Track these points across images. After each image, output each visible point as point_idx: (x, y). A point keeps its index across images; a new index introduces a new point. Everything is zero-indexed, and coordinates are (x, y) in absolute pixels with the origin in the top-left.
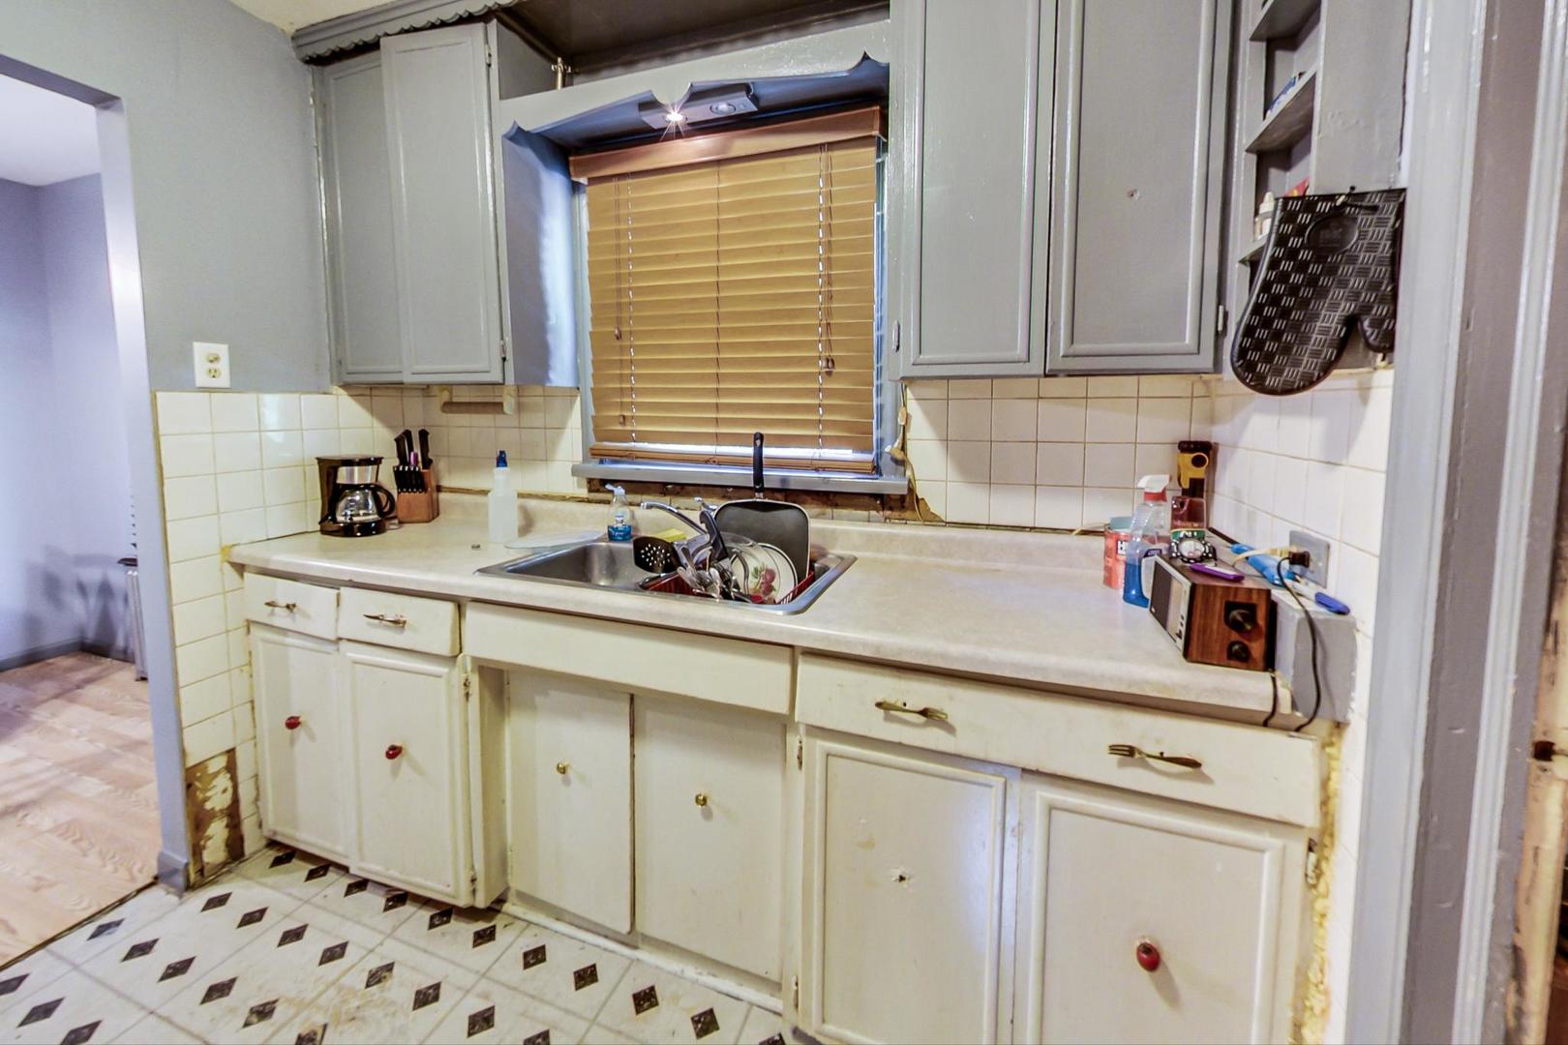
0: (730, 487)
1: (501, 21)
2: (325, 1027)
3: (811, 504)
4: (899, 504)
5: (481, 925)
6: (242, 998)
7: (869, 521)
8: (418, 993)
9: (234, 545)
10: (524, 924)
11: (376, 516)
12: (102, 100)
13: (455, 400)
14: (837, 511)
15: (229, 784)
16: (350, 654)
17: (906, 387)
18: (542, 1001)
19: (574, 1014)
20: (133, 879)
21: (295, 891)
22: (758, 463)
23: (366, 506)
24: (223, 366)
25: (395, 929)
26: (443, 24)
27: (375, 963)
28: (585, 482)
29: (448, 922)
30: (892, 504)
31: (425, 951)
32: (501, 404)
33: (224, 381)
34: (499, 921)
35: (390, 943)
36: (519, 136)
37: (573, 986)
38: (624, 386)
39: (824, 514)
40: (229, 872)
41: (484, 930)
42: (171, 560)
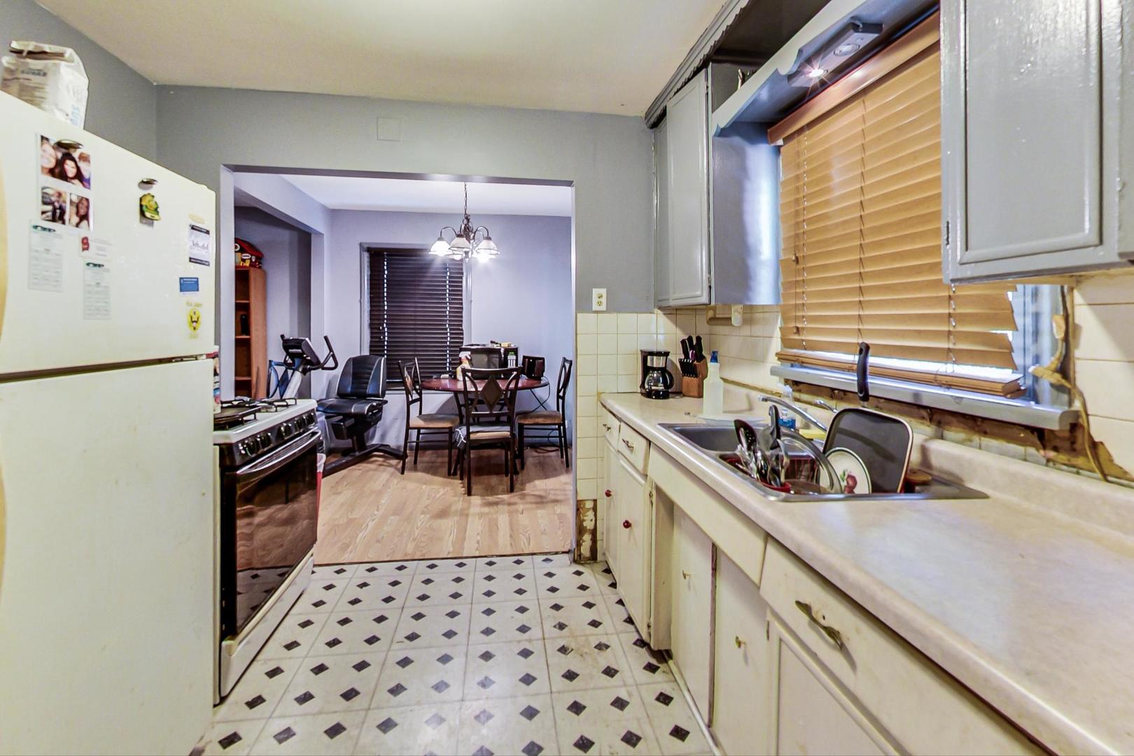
0: (881, 398)
1: (715, 61)
2: (572, 650)
3: (956, 427)
4: (1067, 444)
5: (654, 662)
6: (560, 616)
7: (1025, 460)
8: (608, 667)
9: (602, 393)
10: (673, 679)
11: (663, 388)
12: (569, 184)
13: (717, 316)
14: (986, 441)
15: (593, 517)
16: (621, 461)
17: (1071, 289)
18: (650, 722)
19: (659, 744)
20: (564, 547)
21: (602, 588)
22: (862, 370)
23: (659, 381)
24: (604, 300)
25: (622, 632)
26: (689, 80)
27: (604, 640)
28: (783, 381)
29: (642, 647)
30: (1058, 443)
31: (624, 652)
32: (730, 319)
33: (603, 308)
34: (662, 667)
35: (615, 637)
36: (723, 133)
37: (670, 731)
38: (798, 302)
39: (971, 441)
40: (589, 564)
41: (654, 665)
42: (578, 395)
